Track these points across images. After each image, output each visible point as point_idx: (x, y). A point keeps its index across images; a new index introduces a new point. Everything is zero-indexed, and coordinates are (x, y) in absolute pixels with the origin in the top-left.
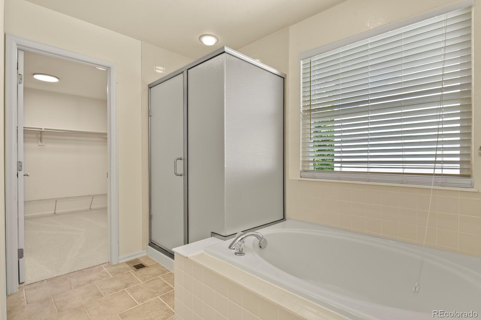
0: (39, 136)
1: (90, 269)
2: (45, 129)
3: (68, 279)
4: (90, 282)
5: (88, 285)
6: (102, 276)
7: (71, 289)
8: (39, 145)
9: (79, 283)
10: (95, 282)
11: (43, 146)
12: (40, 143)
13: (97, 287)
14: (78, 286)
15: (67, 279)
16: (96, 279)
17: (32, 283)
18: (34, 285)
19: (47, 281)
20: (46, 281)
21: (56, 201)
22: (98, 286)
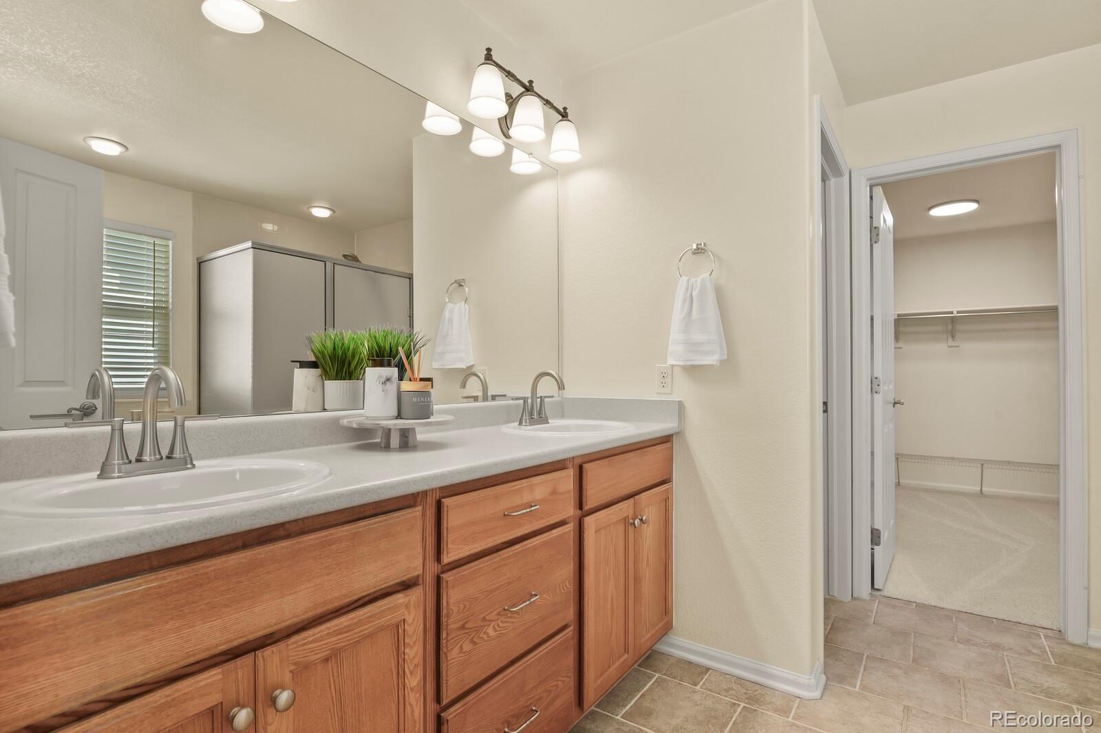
0: (950, 327)
1: (1006, 625)
2: (958, 312)
3: (954, 620)
4: (996, 647)
5: (988, 650)
6: (1029, 651)
7: (952, 639)
8: (949, 347)
9: (972, 638)
10: (1005, 654)
11: (958, 347)
12: (951, 343)
13: (1005, 663)
14: (967, 642)
15: (952, 619)
16: (1011, 649)
17: (892, 596)
18: (893, 602)
19: (916, 606)
20: (915, 604)
21: (982, 465)
22: (1009, 663)
